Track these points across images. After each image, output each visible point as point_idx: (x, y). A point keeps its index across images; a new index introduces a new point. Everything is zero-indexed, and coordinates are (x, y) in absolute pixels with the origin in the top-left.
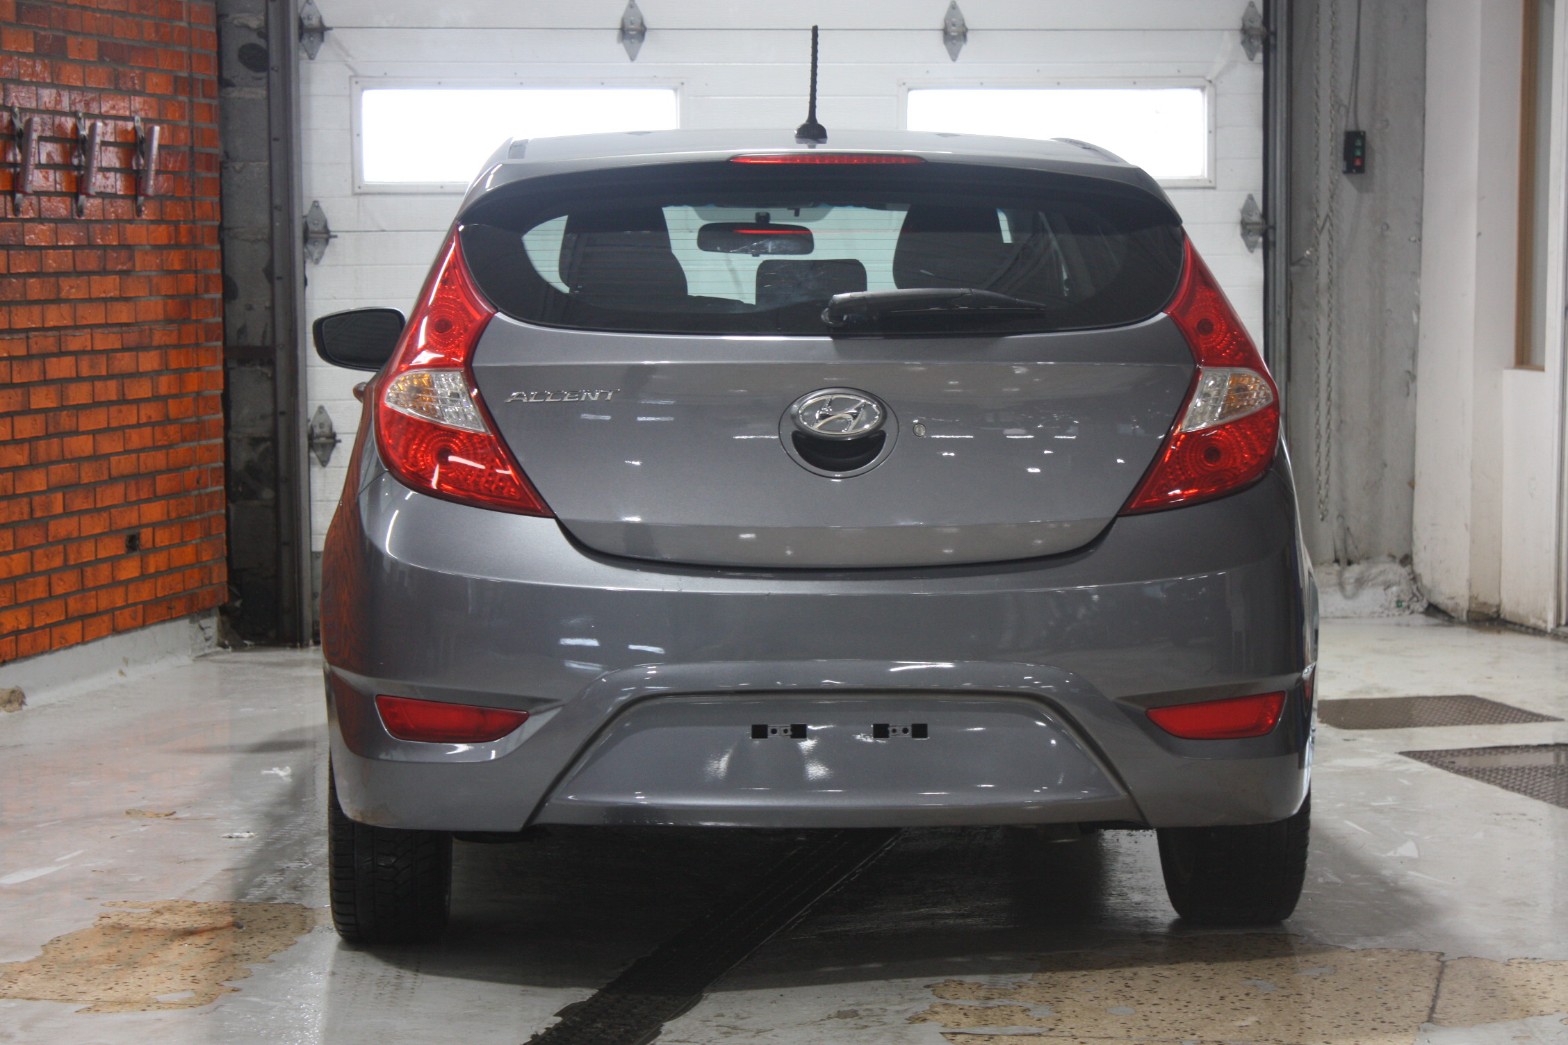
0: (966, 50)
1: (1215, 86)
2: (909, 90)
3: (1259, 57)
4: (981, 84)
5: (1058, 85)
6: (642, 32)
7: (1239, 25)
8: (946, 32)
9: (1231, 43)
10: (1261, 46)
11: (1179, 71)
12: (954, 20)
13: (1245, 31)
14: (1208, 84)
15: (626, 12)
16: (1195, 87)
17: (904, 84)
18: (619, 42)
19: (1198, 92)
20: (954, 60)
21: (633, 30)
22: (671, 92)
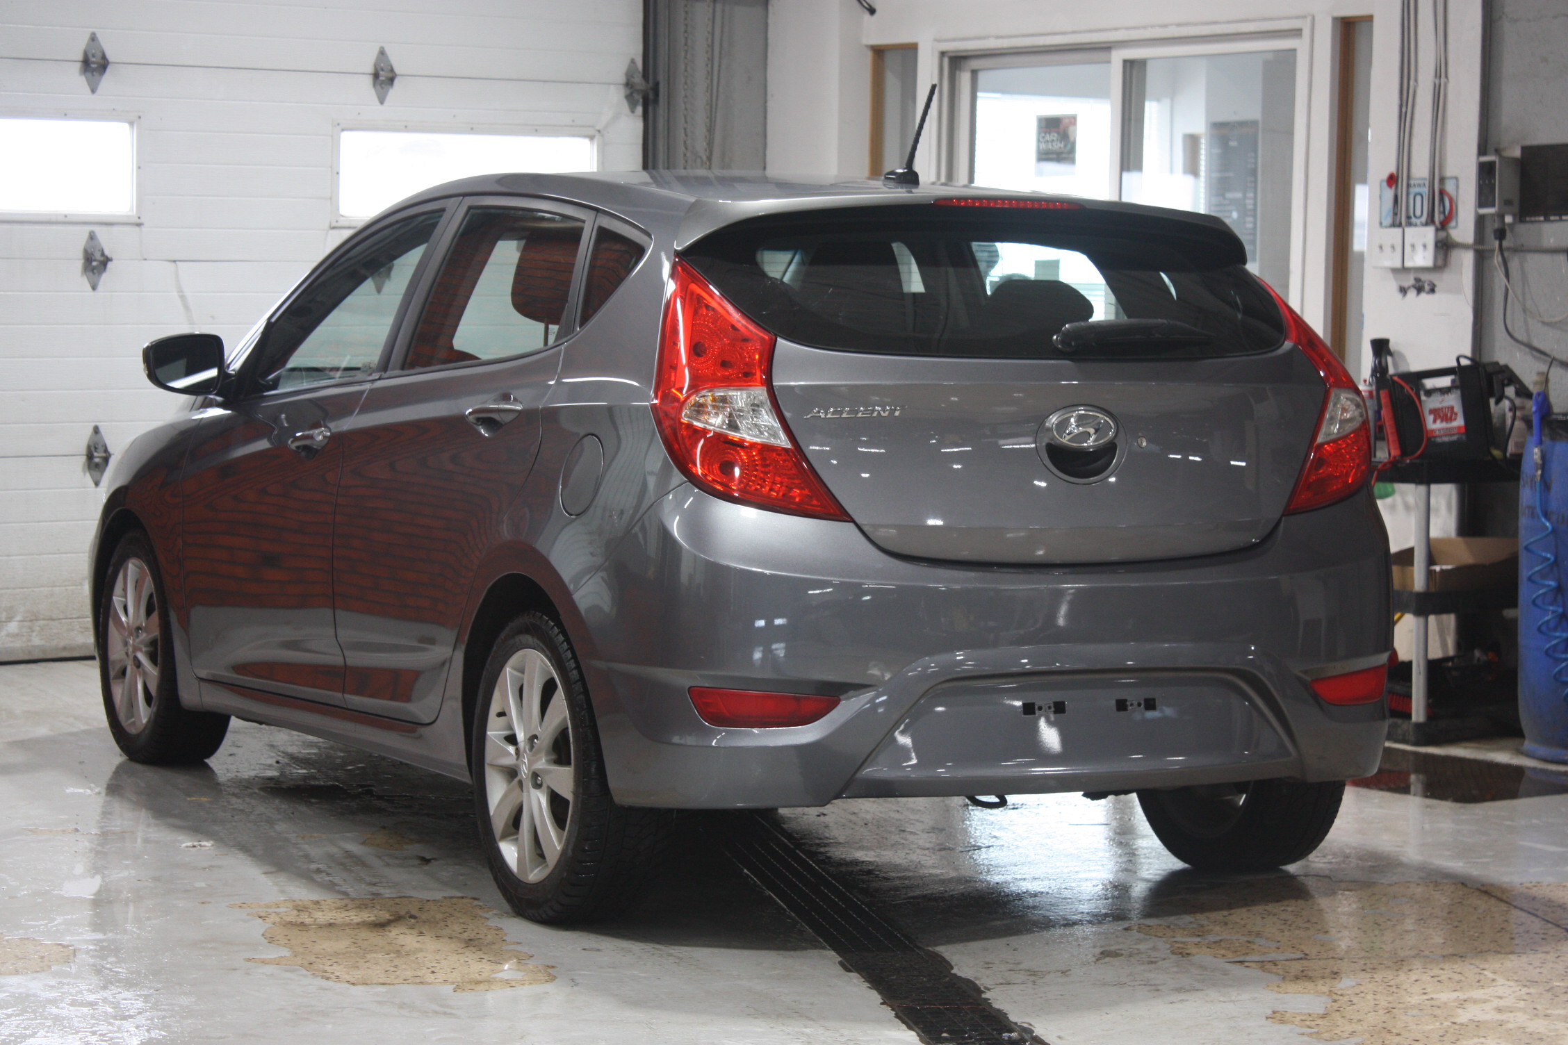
0: (394, 93)
1: (603, 136)
2: (343, 130)
3: (639, 110)
4: (406, 127)
5: (472, 130)
6: (103, 65)
7: (623, 80)
8: (376, 76)
9: (617, 96)
10: (641, 100)
11: (573, 121)
12: (382, 65)
13: (628, 84)
14: (597, 133)
15: (88, 45)
16: (585, 136)
17: (338, 124)
18: (81, 74)
19: (586, 142)
20: (382, 102)
21: (94, 63)
22: (126, 126)
